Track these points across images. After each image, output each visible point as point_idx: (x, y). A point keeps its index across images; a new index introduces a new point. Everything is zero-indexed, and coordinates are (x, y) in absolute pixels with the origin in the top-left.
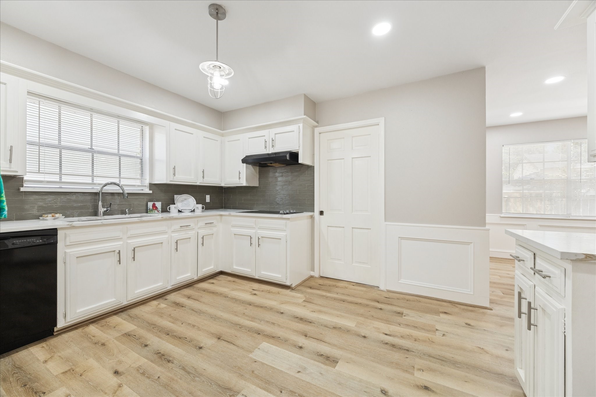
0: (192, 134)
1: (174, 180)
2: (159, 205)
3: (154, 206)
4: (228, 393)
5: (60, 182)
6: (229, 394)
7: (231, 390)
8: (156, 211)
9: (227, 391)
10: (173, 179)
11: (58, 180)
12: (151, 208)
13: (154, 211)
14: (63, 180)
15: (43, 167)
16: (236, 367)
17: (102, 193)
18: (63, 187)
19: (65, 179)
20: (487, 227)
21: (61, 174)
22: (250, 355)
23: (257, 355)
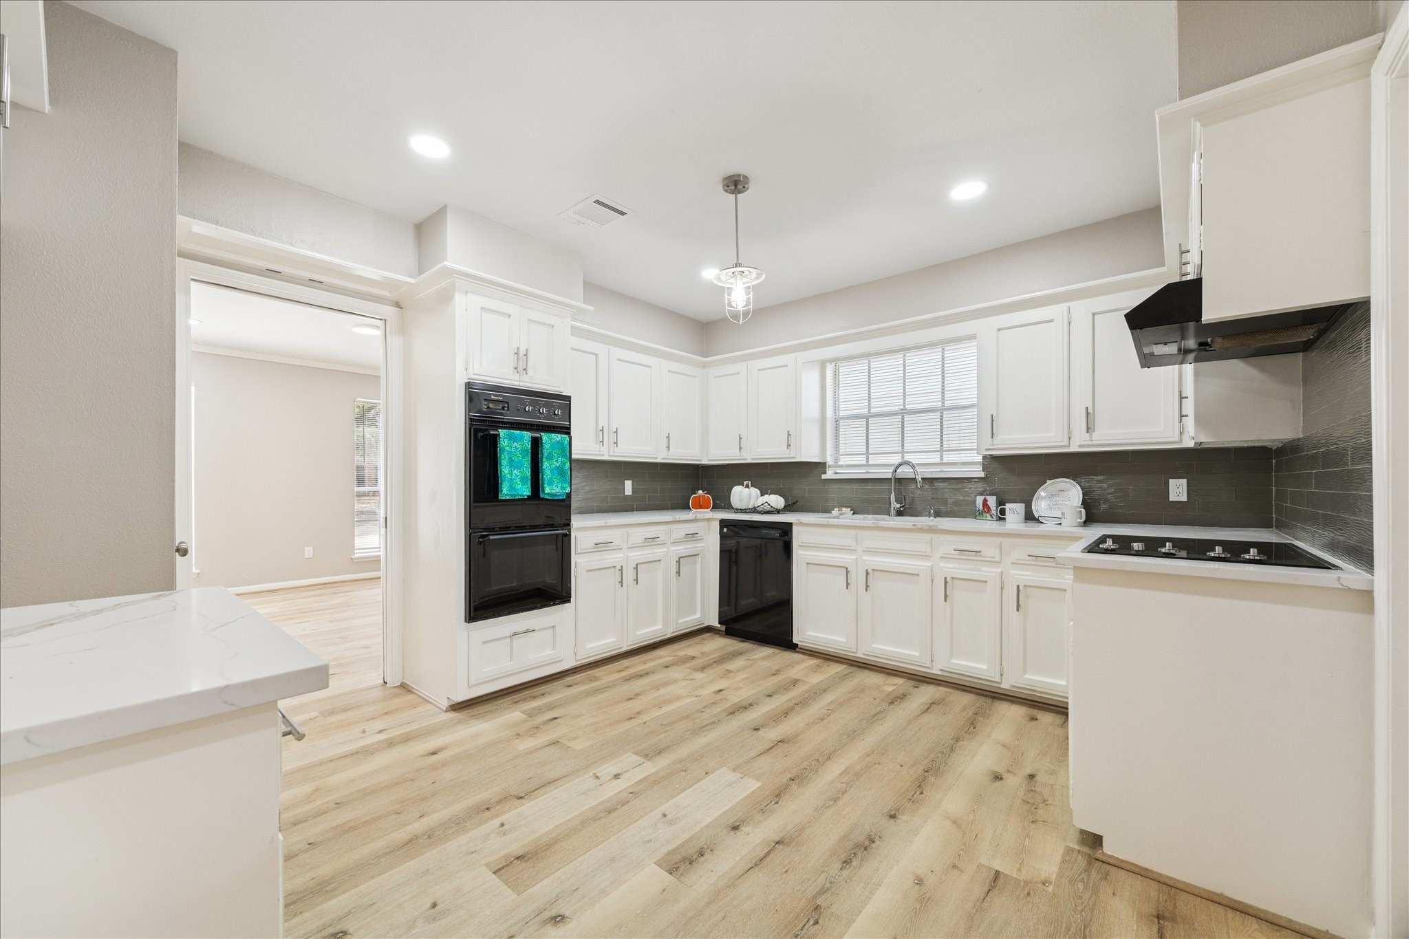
0: (1052, 321)
1: (994, 447)
2: (992, 501)
3: (985, 503)
5: (868, 465)
8: (987, 515)
10: (993, 445)
11: (865, 462)
12: (981, 508)
13: (985, 515)
14: (870, 462)
15: (844, 448)
17: (895, 479)
18: (870, 471)
19: (873, 460)
21: (867, 453)
22: (724, 769)
23: (724, 776)
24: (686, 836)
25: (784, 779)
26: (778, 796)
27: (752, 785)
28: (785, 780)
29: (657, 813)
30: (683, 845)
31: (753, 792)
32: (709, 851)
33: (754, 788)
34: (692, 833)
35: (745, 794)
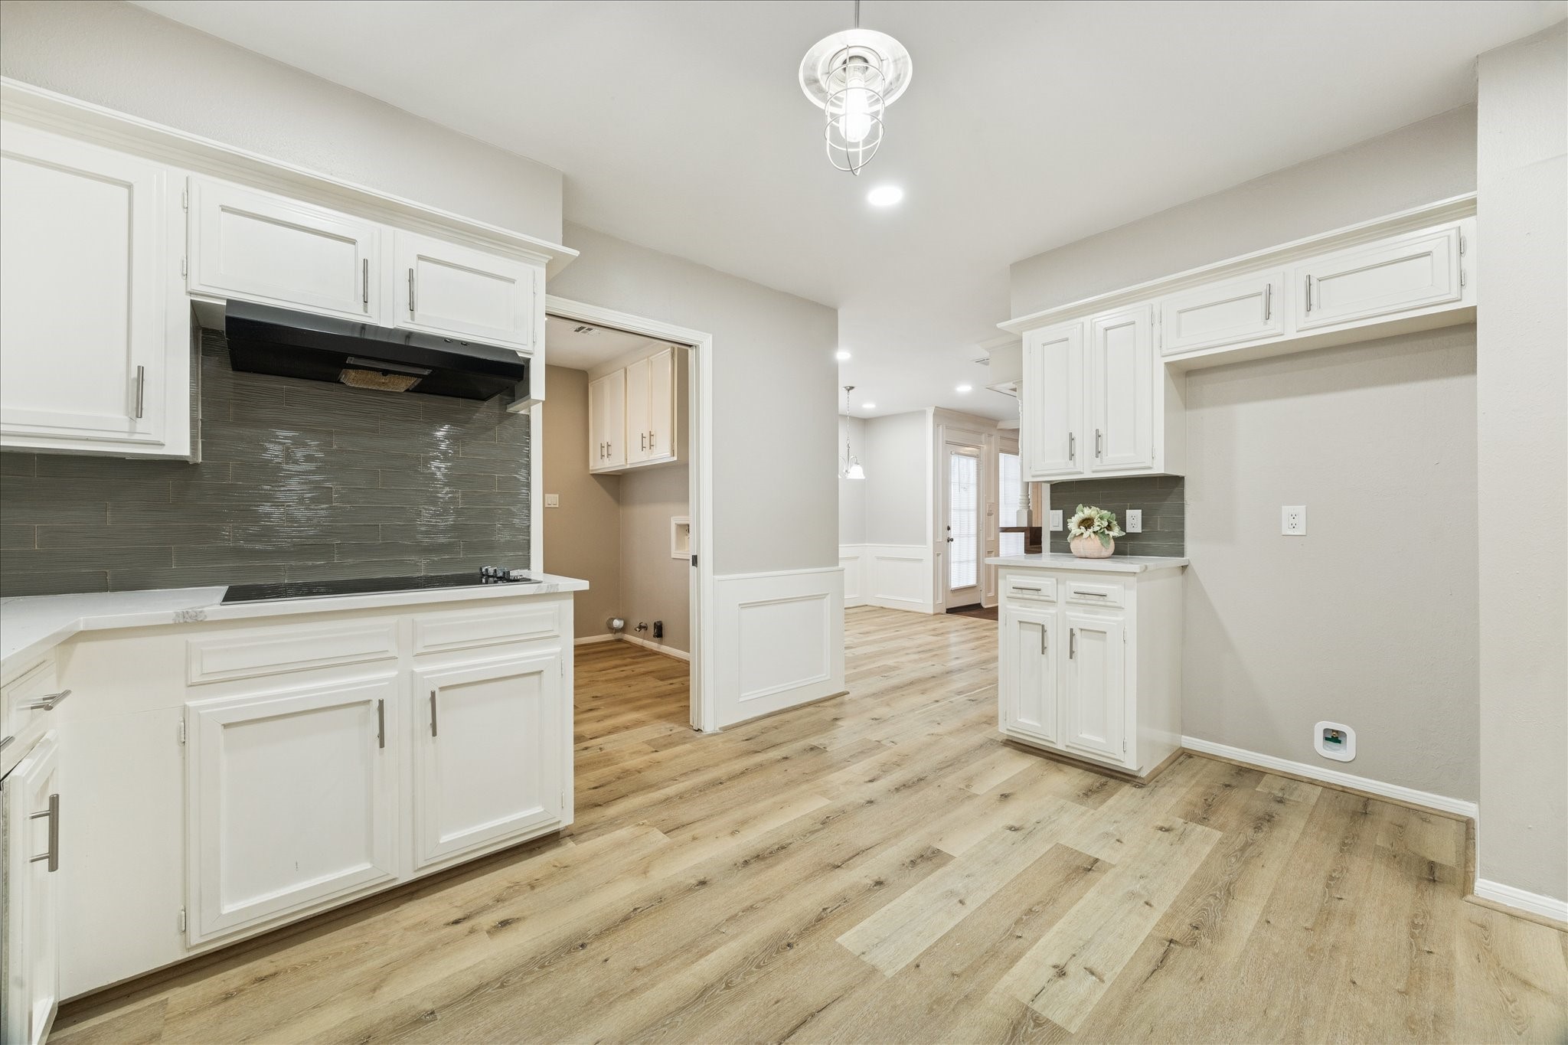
4: (1029, 1029)
6: (1033, 1029)
7: (1019, 1023)
9: (1023, 1031)
16: (931, 1010)
20: (841, 565)
22: (889, 973)
23: (890, 960)
24: (930, 878)
25: (801, 948)
26: (820, 919)
27: (849, 939)
28: (800, 946)
29: (972, 905)
30: (932, 871)
31: (851, 927)
32: (906, 865)
33: (848, 934)
34: (925, 881)
35: (863, 924)
